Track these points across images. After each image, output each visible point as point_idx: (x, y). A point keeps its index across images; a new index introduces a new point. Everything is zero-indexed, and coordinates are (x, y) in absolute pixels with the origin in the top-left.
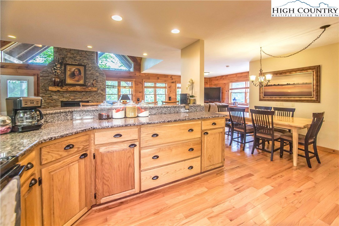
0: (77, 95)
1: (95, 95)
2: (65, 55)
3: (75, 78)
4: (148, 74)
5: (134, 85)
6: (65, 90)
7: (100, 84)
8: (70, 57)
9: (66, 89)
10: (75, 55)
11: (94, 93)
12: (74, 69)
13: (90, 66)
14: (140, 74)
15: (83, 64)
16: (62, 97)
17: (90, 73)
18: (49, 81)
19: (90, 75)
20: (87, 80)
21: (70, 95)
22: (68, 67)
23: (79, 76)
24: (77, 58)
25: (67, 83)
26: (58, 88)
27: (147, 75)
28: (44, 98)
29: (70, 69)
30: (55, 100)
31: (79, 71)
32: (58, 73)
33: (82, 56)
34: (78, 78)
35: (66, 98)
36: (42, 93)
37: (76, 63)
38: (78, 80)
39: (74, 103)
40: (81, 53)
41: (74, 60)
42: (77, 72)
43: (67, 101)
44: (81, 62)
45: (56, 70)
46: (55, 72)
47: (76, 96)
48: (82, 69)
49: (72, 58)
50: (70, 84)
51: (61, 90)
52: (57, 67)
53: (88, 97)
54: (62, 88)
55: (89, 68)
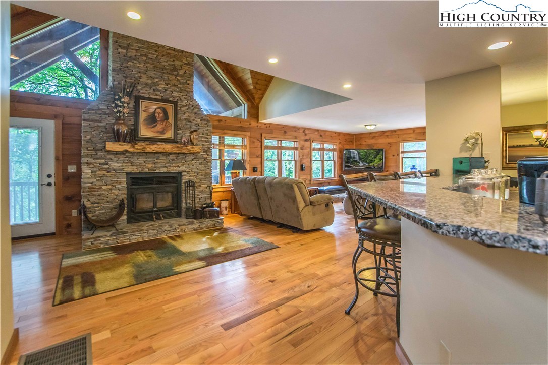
0: (159, 161)
1: (193, 160)
2: (136, 79)
3: (156, 126)
4: (270, 124)
5: (249, 143)
6: (139, 151)
7: (203, 139)
8: (146, 84)
9: (141, 147)
10: (156, 80)
11: (192, 157)
12: (155, 107)
13: (183, 104)
14: (257, 124)
15: (171, 99)
16: (130, 164)
17: (183, 117)
18: (102, 131)
19: (184, 122)
20: (178, 132)
21: (145, 160)
22: (143, 104)
23: (164, 123)
24: (160, 85)
25: (140, 136)
26: (125, 146)
27: (268, 126)
28: (92, 166)
29: (148, 108)
30: (114, 170)
31: (165, 112)
32: (123, 115)
33: (169, 84)
34: (162, 126)
35: (137, 166)
36: (87, 156)
37: (157, 95)
38: (162, 130)
39: (152, 176)
40: (168, 77)
41: (154, 90)
42: (161, 115)
43: (140, 173)
44: (167, 95)
45: (119, 109)
46: (117, 112)
47: (157, 162)
48: (170, 109)
49: (150, 87)
50: (146, 138)
51: (132, 150)
52: (121, 102)
53: (181, 164)
54: (133, 147)
55: (182, 109)
